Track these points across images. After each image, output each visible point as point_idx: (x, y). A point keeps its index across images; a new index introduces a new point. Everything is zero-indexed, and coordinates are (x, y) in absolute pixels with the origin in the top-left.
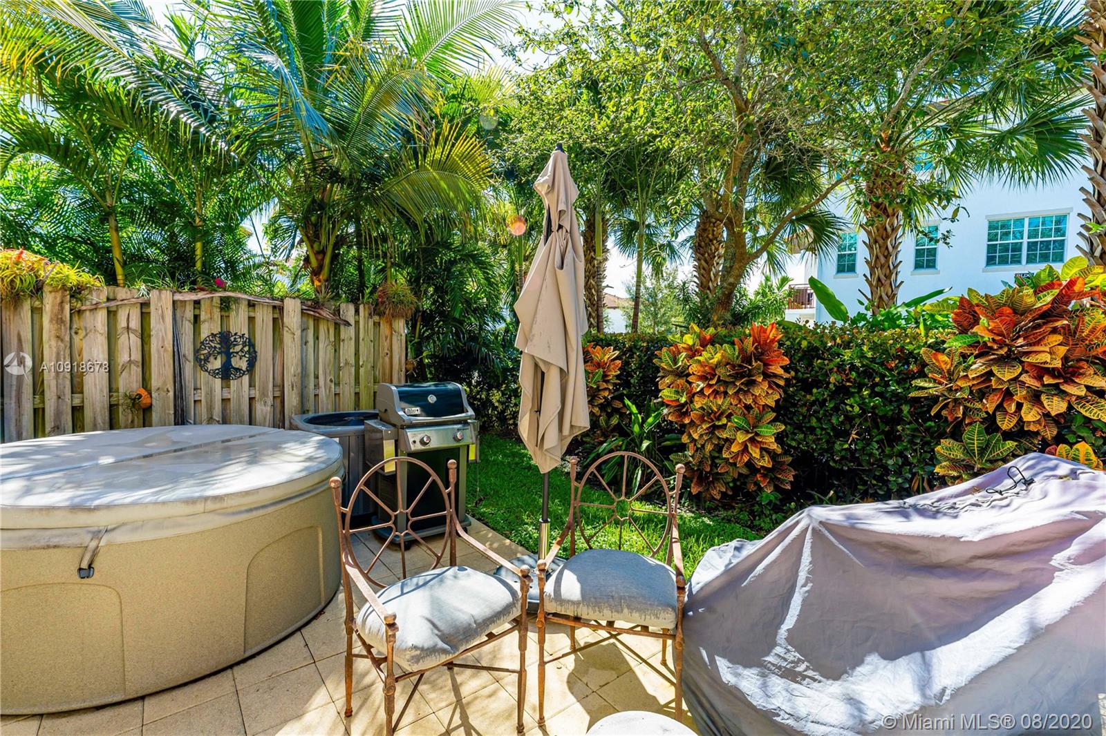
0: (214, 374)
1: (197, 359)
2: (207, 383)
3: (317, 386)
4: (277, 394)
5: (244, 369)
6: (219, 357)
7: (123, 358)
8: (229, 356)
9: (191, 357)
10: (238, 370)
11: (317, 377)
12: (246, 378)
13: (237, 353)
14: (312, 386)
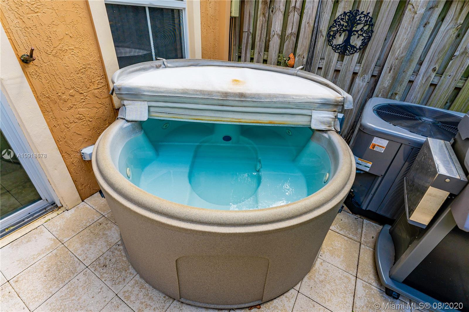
0: (336, 48)
1: (328, 35)
2: (329, 55)
3: (416, 72)
4: (376, 73)
5: (358, 47)
6: (343, 35)
7: (289, 31)
8: (350, 33)
9: (325, 33)
10: (353, 47)
11: (420, 63)
12: (356, 56)
13: (357, 31)
14: (410, 71)
